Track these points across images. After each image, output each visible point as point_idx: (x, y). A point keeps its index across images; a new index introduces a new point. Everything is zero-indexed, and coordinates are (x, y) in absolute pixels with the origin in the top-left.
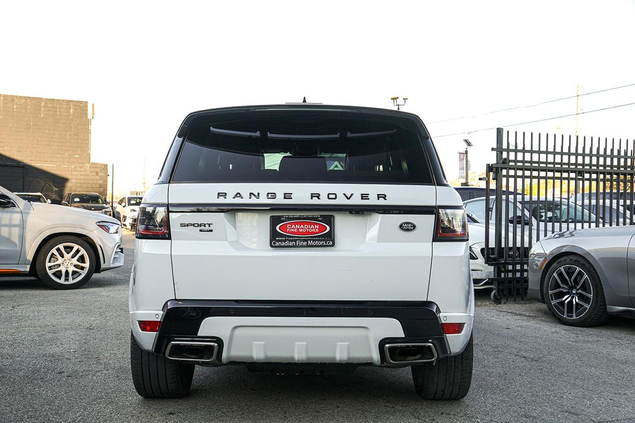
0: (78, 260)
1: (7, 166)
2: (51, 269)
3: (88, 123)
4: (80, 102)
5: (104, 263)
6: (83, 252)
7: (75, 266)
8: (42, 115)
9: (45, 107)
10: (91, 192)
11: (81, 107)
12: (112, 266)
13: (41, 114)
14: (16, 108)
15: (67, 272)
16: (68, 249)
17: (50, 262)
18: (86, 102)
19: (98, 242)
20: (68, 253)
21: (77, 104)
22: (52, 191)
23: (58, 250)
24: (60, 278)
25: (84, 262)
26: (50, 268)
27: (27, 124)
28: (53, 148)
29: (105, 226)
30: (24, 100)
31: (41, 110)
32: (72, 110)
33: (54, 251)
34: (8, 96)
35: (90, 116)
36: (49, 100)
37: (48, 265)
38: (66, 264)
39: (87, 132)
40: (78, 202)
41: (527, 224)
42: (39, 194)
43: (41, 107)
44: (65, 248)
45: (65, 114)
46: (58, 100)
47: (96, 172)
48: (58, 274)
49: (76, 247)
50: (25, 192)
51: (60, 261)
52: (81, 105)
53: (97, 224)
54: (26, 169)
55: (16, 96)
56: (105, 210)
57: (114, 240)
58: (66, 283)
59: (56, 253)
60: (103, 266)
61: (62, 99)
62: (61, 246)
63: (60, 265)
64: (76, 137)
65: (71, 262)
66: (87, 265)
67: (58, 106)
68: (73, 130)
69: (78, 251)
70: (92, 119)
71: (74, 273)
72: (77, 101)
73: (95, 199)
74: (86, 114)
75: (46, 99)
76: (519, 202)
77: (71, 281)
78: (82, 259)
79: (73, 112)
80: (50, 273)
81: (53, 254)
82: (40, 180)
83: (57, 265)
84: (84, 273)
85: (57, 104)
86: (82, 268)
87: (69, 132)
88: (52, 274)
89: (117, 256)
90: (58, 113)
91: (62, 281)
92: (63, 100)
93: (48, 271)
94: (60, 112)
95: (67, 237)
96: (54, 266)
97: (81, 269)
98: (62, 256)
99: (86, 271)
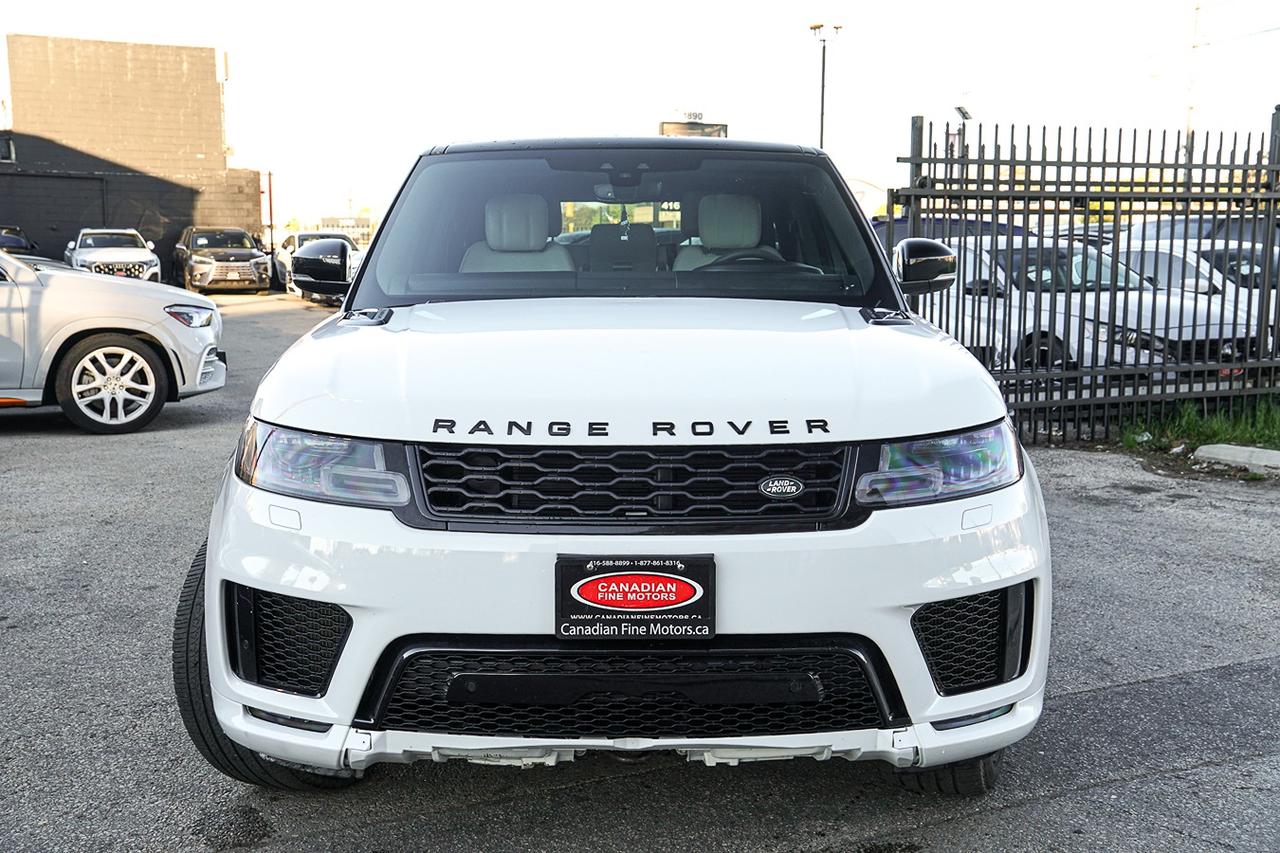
0: (133, 379)
1: (70, 177)
2: (83, 397)
3: (217, 90)
4: (201, 49)
5: (184, 383)
6: (141, 363)
7: (128, 390)
8: (129, 75)
9: (135, 59)
10: (230, 225)
11: (203, 61)
12: (200, 388)
13: (127, 75)
14: (79, 64)
15: (114, 402)
16: (114, 359)
17: (80, 383)
18: (212, 50)
19: (168, 344)
20: (114, 367)
21: (195, 53)
22: (157, 224)
23: (94, 361)
24: (100, 412)
25: (145, 382)
26: (82, 395)
27: (103, 95)
28: (155, 140)
29: (183, 313)
30: (92, 48)
31: (126, 67)
32: (185, 66)
33: (86, 362)
34: (62, 39)
35: (220, 77)
36: (142, 46)
37: (76, 389)
38: (111, 387)
39: (218, 108)
40: (207, 246)
41: (1000, 295)
42: (133, 231)
43: (126, 60)
44: (107, 356)
45: (173, 73)
46: (158, 47)
47: (239, 187)
48: (98, 407)
49: (128, 355)
50: (107, 228)
51: (99, 380)
52: (204, 55)
53: (167, 310)
54: (107, 182)
55: (78, 40)
56: (255, 260)
57: (202, 339)
58: (114, 422)
59: (90, 366)
60: (182, 389)
61: (166, 44)
62: (99, 354)
63: (99, 390)
64: (196, 118)
65: (120, 383)
66: (150, 387)
67: (158, 58)
68: (190, 105)
69: (132, 362)
70: (225, 82)
71: (127, 403)
72: (195, 49)
73: (237, 239)
74: (213, 73)
75: (136, 45)
76: (987, 252)
77: (122, 419)
78: (141, 377)
79: (189, 69)
80: (81, 404)
81: (85, 369)
82: (135, 203)
83: (95, 388)
84: (145, 405)
85: (156, 54)
86: (143, 394)
87: (182, 111)
88: (87, 406)
89: (212, 369)
90: (159, 72)
91: (105, 419)
92: (168, 46)
93: (78, 401)
94: (163, 69)
95: (107, 337)
96: (89, 390)
97: (140, 396)
98: (103, 372)
99: (150, 398)
